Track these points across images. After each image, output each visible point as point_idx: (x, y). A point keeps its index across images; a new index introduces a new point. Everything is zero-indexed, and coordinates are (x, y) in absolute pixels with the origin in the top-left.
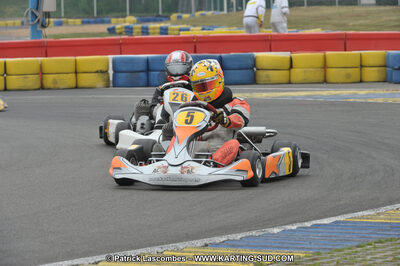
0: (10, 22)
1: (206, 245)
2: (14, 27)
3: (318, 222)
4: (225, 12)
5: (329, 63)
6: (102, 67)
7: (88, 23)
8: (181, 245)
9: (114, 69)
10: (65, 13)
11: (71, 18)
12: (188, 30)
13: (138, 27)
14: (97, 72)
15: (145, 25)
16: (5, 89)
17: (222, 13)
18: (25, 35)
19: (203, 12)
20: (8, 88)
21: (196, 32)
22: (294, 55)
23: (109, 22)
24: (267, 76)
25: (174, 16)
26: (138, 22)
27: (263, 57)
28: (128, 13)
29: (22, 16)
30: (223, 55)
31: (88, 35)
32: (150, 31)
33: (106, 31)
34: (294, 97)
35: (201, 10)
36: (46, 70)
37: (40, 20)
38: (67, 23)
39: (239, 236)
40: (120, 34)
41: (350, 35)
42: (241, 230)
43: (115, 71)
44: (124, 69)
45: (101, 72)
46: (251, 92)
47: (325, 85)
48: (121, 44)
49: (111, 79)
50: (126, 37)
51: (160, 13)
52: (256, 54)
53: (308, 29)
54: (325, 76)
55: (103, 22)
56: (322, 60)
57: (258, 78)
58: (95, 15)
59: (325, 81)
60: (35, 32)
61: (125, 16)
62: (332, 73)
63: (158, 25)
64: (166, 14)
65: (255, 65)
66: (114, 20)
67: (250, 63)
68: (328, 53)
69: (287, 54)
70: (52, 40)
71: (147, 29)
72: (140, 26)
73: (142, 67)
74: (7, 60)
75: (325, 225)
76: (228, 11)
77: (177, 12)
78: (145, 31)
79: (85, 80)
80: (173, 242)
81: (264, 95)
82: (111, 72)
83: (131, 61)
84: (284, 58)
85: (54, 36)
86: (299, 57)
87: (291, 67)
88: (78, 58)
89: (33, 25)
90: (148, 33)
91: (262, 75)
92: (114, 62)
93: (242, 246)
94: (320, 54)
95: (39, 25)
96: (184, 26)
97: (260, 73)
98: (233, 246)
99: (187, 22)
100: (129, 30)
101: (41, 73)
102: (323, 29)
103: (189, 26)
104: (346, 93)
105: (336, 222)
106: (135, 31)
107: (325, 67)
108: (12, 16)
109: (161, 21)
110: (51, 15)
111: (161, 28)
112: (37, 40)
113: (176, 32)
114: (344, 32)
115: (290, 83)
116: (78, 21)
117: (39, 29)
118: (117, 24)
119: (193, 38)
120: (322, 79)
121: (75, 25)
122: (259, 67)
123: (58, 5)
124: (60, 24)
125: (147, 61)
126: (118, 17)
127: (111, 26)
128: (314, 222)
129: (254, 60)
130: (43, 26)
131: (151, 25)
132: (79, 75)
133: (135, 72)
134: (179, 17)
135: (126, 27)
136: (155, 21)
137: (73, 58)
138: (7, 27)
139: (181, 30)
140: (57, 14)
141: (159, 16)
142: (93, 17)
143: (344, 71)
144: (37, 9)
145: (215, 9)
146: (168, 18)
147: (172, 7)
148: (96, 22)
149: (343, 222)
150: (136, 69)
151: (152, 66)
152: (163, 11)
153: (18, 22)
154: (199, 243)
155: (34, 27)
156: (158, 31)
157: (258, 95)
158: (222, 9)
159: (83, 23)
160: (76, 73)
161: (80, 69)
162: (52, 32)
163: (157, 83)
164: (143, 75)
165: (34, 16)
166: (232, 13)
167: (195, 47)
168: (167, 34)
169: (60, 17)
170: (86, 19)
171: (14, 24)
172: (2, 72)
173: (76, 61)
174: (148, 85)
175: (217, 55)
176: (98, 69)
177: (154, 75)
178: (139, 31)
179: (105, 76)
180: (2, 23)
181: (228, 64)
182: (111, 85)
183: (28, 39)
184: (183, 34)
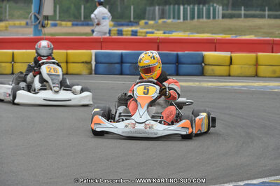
0: (17, 23)
2: (20, 26)
3: (249, 182)
4: (182, 20)
5: (260, 62)
6: (86, 59)
7: (77, 25)
9: (96, 61)
10: (60, 17)
11: (64, 21)
12: (153, 33)
13: (114, 30)
14: (83, 62)
15: (120, 28)
16: (13, 73)
17: (179, 21)
18: (29, 33)
19: (164, 20)
20: (15, 72)
21: (159, 34)
22: (233, 55)
23: (93, 25)
24: (213, 70)
25: (142, 22)
26: (114, 26)
27: (210, 55)
29: (27, 18)
30: (179, 53)
31: (76, 34)
32: (124, 33)
33: (90, 32)
34: (232, 87)
35: (163, 18)
37: (40, 22)
38: (61, 25)
41: (276, 41)
43: (97, 62)
44: (103, 61)
45: (86, 63)
46: (200, 81)
47: (256, 78)
48: (101, 42)
49: (93, 68)
51: (132, 19)
52: (205, 53)
53: (245, 35)
54: (256, 72)
55: (88, 25)
56: (254, 59)
57: (205, 71)
58: (82, 19)
59: (256, 75)
60: (37, 31)
62: (262, 70)
63: (130, 29)
64: (136, 20)
65: (203, 62)
67: (199, 59)
68: (260, 54)
69: (228, 54)
70: (49, 37)
71: (121, 31)
72: (116, 29)
73: (118, 60)
74: (15, 51)
75: (255, 184)
76: (184, 19)
77: (144, 19)
78: (120, 33)
79: (74, 68)
81: (210, 84)
82: (93, 63)
83: (109, 55)
84: (225, 57)
85: (49, 34)
86: (238, 56)
87: (231, 63)
88: (69, 51)
90: (122, 35)
91: (208, 69)
92: (96, 55)
94: (253, 55)
95: (40, 26)
96: (150, 30)
97: (207, 67)
99: (152, 27)
102: (256, 36)
103: (153, 30)
104: (272, 84)
105: (263, 182)
106: (112, 32)
107: (257, 64)
108: (19, 18)
109: (132, 25)
110: (49, 18)
111: (132, 31)
112: (39, 37)
113: (144, 34)
114: (271, 39)
115: (229, 76)
116: (69, 24)
117: (40, 28)
119: (157, 39)
120: (254, 73)
121: (66, 26)
122: (207, 63)
123: (55, 11)
124: (55, 25)
125: (122, 55)
128: (246, 182)
129: (203, 57)
130: (43, 26)
131: (125, 29)
132: (69, 64)
133: (112, 63)
134: (146, 23)
136: (128, 25)
137: (64, 51)
138: (14, 26)
139: (147, 33)
140: (53, 18)
141: (131, 22)
142: (81, 21)
143: (271, 68)
144: (39, 13)
145: (174, 18)
146: (137, 23)
147: (141, 16)
148: (82, 25)
149: (268, 183)
150: (112, 61)
151: (124, 60)
152: (134, 18)
153: (23, 22)
155: (36, 26)
156: (130, 33)
157: (205, 84)
158: (179, 18)
159: (73, 25)
160: (67, 62)
161: (70, 60)
162: (50, 31)
163: (128, 72)
164: (118, 66)
165: (37, 18)
166: (186, 21)
167: (158, 46)
168: (136, 35)
169: (56, 20)
170: (75, 23)
171: (20, 24)
172: (11, 60)
173: (67, 54)
174: (121, 74)
175: (175, 53)
176: (84, 60)
177: (126, 66)
178: (116, 32)
179: (89, 66)
180: (11, 23)
181: (183, 60)
182: (93, 72)
183: (32, 36)
184: (149, 36)
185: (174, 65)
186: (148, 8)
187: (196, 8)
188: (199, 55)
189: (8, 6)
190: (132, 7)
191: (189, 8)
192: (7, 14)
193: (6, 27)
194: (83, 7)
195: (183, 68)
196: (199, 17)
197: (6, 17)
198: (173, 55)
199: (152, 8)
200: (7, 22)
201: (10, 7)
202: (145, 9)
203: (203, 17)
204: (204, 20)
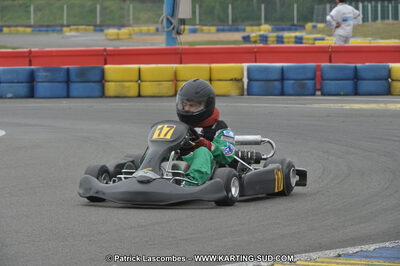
0: (144, 28)
1: (339, 256)
2: (148, 33)
6: (236, 75)
7: (223, 30)
8: (313, 255)
9: (248, 77)
10: (200, 20)
11: (206, 25)
12: (323, 39)
13: (272, 36)
14: (231, 80)
15: (280, 34)
16: (139, 96)
18: (160, 42)
20: (142, 93)
21: (330, 41)
23: (244, 30)
25: (309, 26)
26: (273, 31)
27: (398, 68)
28: (263, 21)
29: (157, 22)
30: (358, 65)
31: (222, 42)
32: (285, 40)
33: (240, 39)
36: (180, 77)
37: (175, 27)
38: (202, 31)
39: (372, 247)
40: (255, 42)
42: (374, 242)
43: (250, 80)
44: (257, 77)
45: (236, 80)
46: (385, 102)
48: (255, 52)
49: (245, 87)
50: (261, 45)
51: (295, 22)
52: (392, 65)
55: (237, 30)
57: (392, 90)
58: (230, 23)
60: (170, 39)
61: (260, 25)
63: (293, 34)
64: (301, 23)
65: (390, 76)
66: (248, 29)
67: (386, 73)
70: (187, 47)
71: (282, 37)
72: (275, 34)
73: (277, 76)
74: (142, 66)
76: (364, 21)
77: (312, 21)
78: (280, 40)
79: (219, 87)
80: (306, 252)
81: (398, 106)
82: (245, 80)
83: (266, 69)
85: (186, 43)
88: (214, 66)
89: (168, 32)
90: (282, 42)
91: (396, 86)
92: (249, 69)
93: (375, 257)
95: (174, 32)
96: (319, 36)
97: (394, 84)
98: (367, 257)
99: (321, 31)
100: (264, 39)
101: (176, 79)
103: (323, 36)
106: (270, 39)
108: (146, 22)
109: (296, 30)
110: (186, 22)
111: (296, 37)
112: (173, 47)
113: (311, 42)
116: (213, 29)
117: (174, 35)
118: (253, 32)
119: (329, 47)
121: (209, 32)
122: (394, 78)
123: (194, 12)
124: (194, 31)
125: (282, 69)
126: (252, 25)
127: (245, 34)
129: (389, 70)
130: (179, 33)
131: (286, 34)
132: (214, 83)
133: (270, 81)
134: (314, 27)
135: (261, 36)
136: (290, 30)
137: (207, 65)
138: (141, 33)
139: (316, 39)
140: (192, 22)
141: (293, 25)
142: (228, 25)
144: (172, 16)
146: (302, 27)
147: (307, 17)
148: (230, 30)
150: (270, 77)
151: (286, 77)
152: (298, 20)
153: (152, 28)
154: (333, 253)
155: (169, 33)
156: (293, 40)
157: (392, 106)
159: (218, 30)
160: (211, 80)
161: (215, 76)
162: (187, 39)
163: (291, 92)
164: (277, 84)
165: (170, 23)
166: (366, 24)
167: (330, 57)
168: (301, 43)
169: (195, 25)
170: (221, 27)
171: (149, 30)
172: (136, 78)
173: (210, 69)
174: (282, 94)
175: (353, 65)
176: (233, 77)
177: (288, 84)
178: (275, 39)
179: (240, 84)
180: (136, 29)
181: (362, 74)
182: (246, 93)
183: (163, 46)
184: (318, 43)
185: (351, 82)
186: (316, 7)
187: (379, 6)
188: (384, 67)
189: (131, 6)
190: (295, 6)
191: (370, 6)
192: (131, 17)
193: (130, 35)
194: (230, 6)
195: (364, 85)
196: (383, 18)
197: (129, 20)
198: (350, 68)
199: (321, 7)
200: (130, 28)
201: (134, 8)
202: (313, 8)
203: (388, 18)
204: (391, 21)
